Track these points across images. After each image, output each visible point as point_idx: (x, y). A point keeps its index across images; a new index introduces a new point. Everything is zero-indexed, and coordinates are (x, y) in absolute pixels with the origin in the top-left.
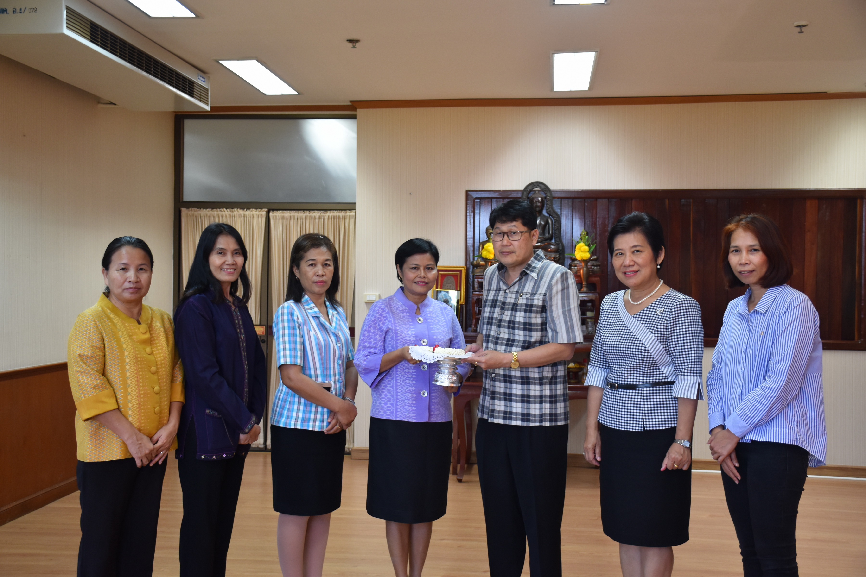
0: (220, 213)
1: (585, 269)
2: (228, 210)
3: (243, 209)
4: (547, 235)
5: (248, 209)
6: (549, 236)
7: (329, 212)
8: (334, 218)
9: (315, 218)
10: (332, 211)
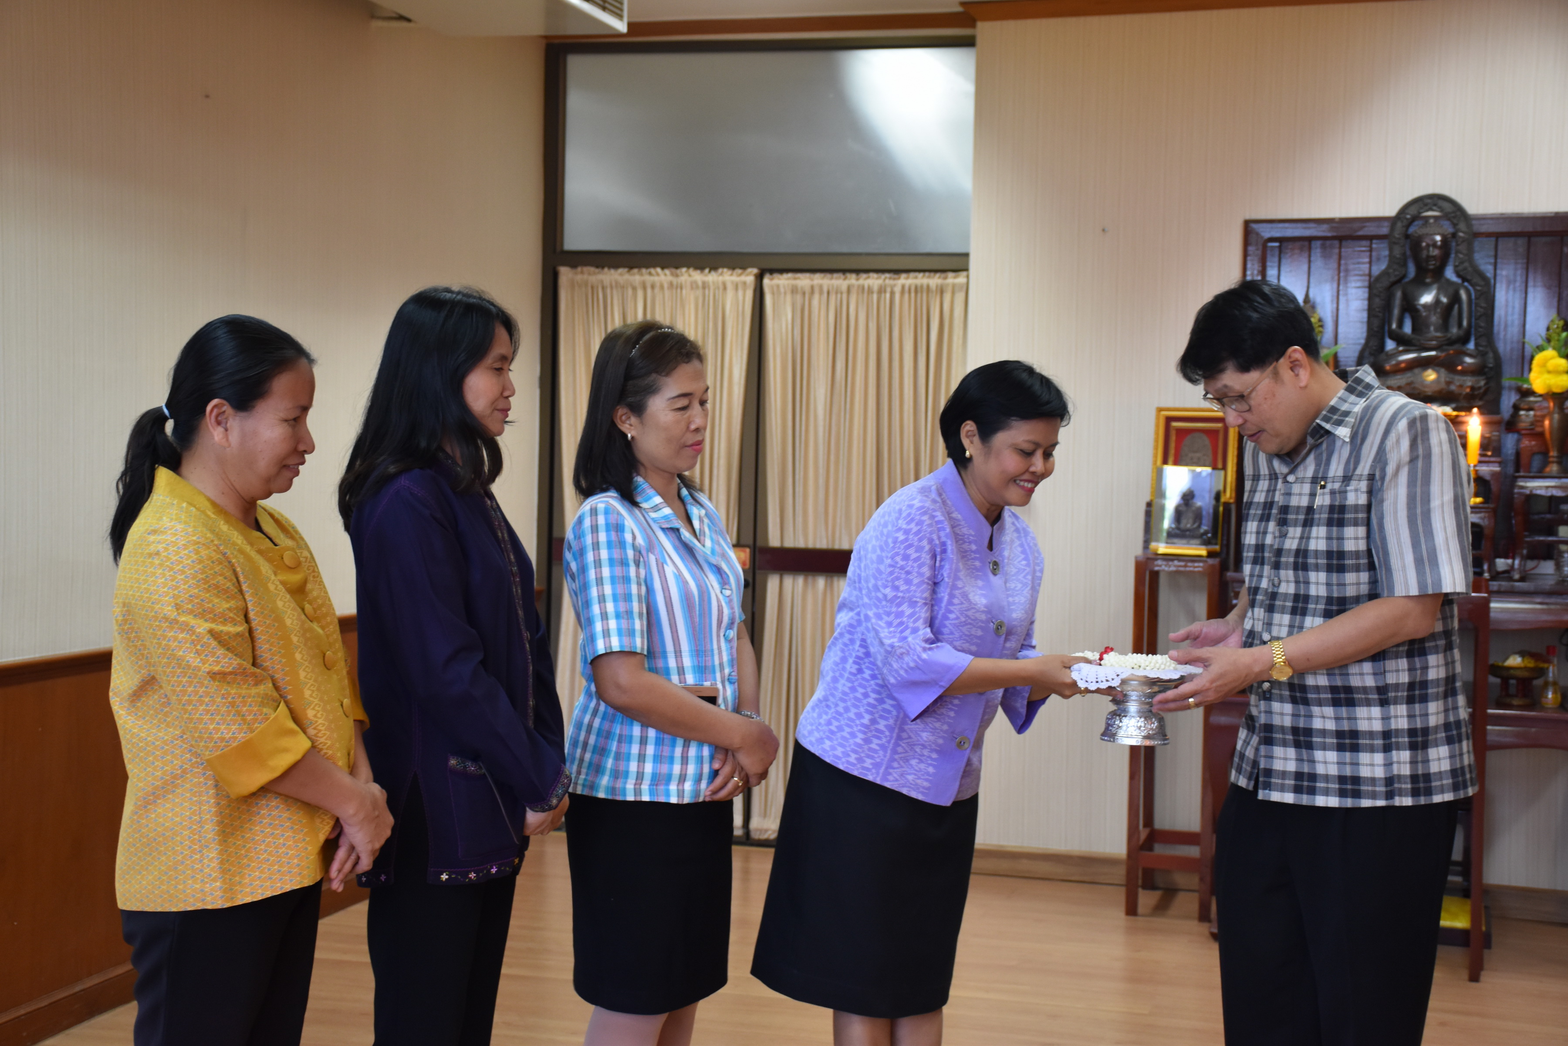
0: (648, 279)
1: (1556, 416)
2: (667, 271)
3: (702, 269)
4: (1454, 330)
5: (714, 268)
6: (1461, 333)
7: (904, 275)
8: (917, 290)
9: (870, 291)
10: (912, 275)
